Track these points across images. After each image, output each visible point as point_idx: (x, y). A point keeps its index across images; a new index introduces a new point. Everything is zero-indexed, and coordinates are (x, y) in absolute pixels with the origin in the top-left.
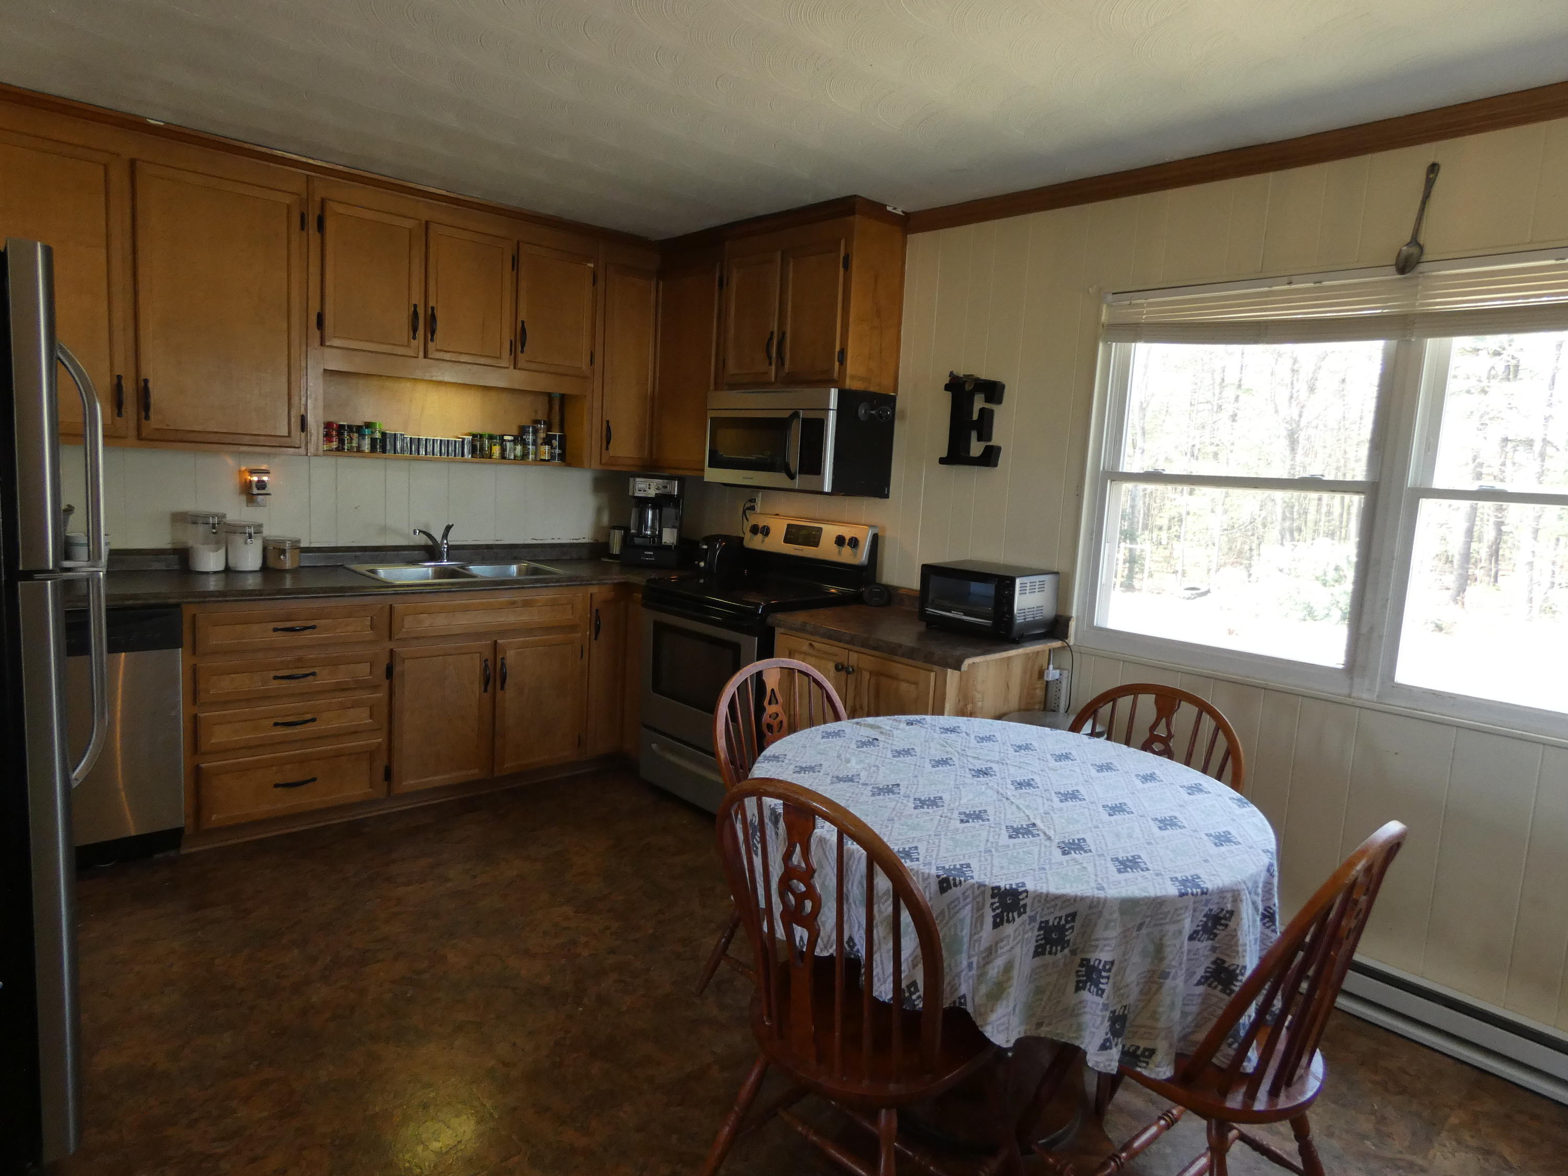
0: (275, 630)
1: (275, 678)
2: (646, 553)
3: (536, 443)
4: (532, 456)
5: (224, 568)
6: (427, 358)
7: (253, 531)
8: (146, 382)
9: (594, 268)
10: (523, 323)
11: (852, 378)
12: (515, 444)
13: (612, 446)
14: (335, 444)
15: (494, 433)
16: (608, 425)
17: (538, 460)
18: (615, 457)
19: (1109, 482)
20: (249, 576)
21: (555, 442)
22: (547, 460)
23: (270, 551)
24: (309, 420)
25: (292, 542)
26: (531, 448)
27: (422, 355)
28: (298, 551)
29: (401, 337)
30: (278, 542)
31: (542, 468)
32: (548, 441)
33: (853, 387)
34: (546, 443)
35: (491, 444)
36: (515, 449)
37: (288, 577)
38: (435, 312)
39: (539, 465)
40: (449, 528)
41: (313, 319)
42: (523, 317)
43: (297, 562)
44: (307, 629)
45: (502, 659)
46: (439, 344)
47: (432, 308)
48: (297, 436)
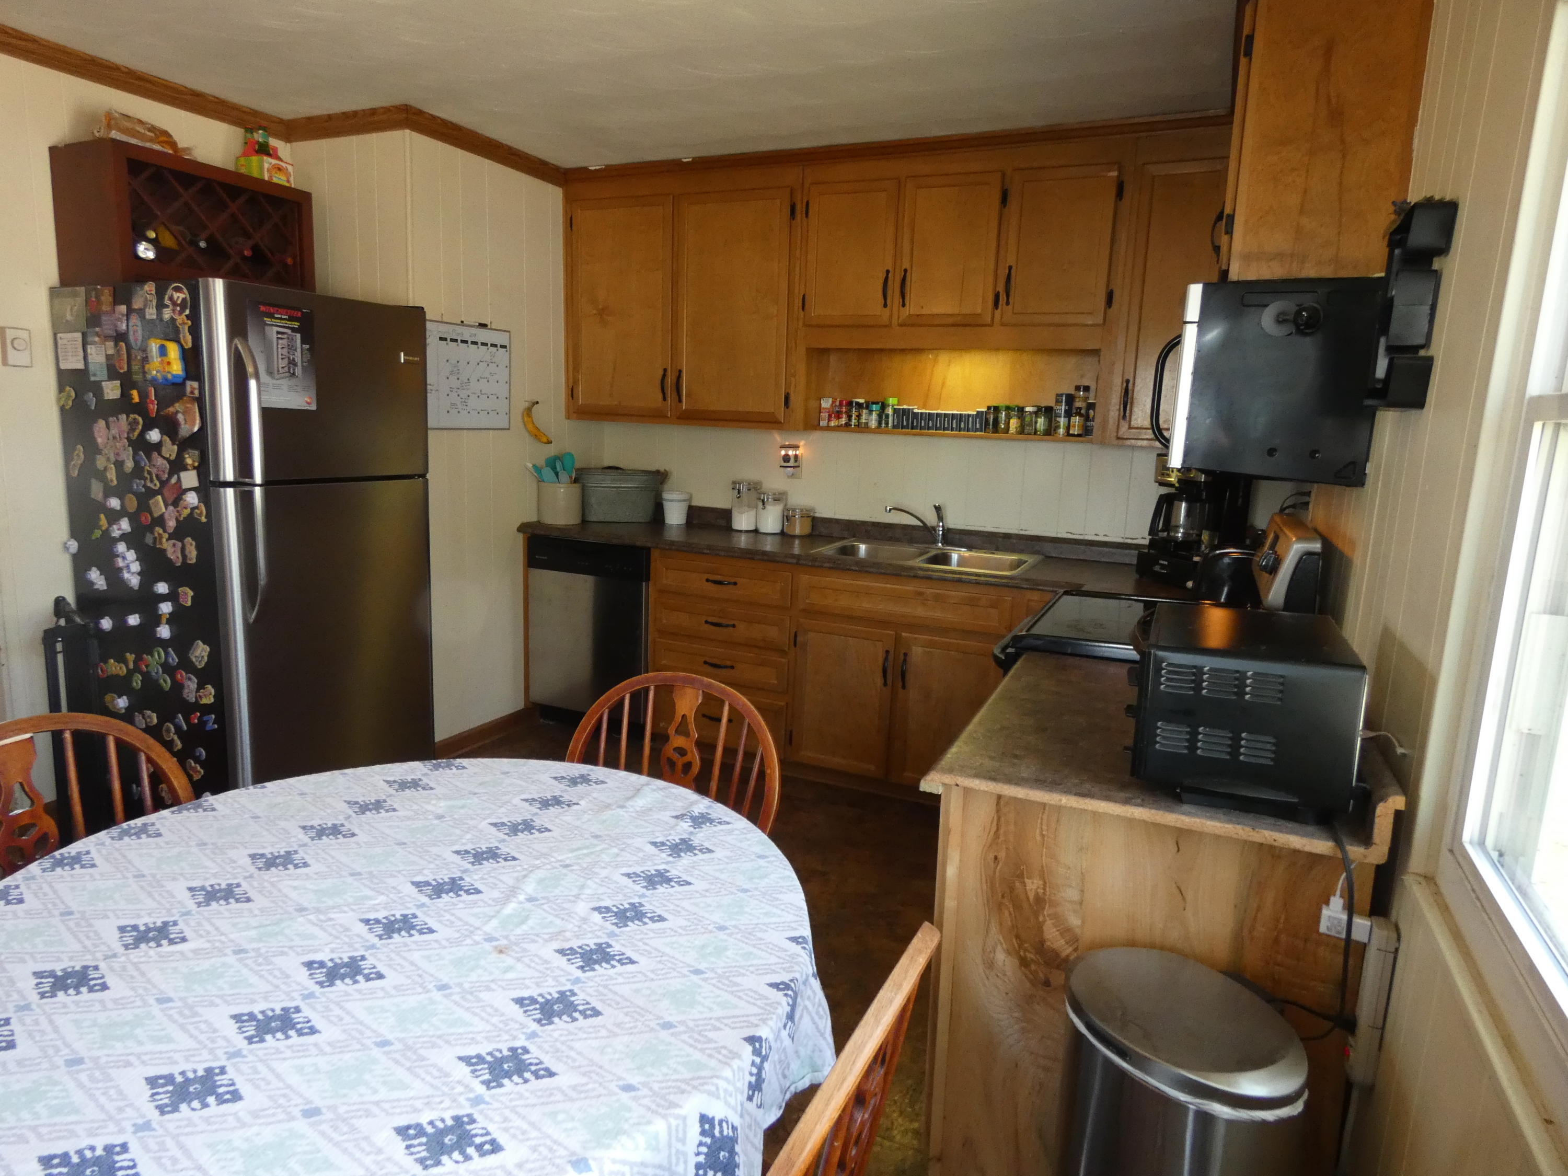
0: (708, 580)
1: (706, 622)
2: (1161, 562)
3: (1069, 414)
4: (1061, 431)
5: (752, 528)
6: (901, 325)
7: (779, 498)
8: (680, 371)
9: (1118, 177)
10: (1010, 268)
11: (1247, 258)
12: (1037, 416)
13: (1134, 413)
14: (843, 420)
15: (1013, 404)
16: (1127, 386)
17: (1068, 434)
18: (1137, 428)
19: (1538, 426)
20: (769, 538)
21: (1091, 412)
22: (1079, 435)
23: (787, 517)
24: (792, 397)
25: (802, 510)
26: (1062, 421)
27: (895, 322)
28: (810, 519)
29: (874, 307)
30: (794, 510)
31: (1089, 446)
32: (1083, 411)
33: (1251, 276)
34: (1079, 414)
35: (1008, 418)
36: (1036, 423)
37: (797, 542)
38: (908, 274)
39: (1071, 441)
40: (938, 509)
41: (798, 303)
42: (1011, 261)
43: (807, 530)
44: (729, 583)
45: (905, 655)
46: (912, 308)
47: (906, 271)
48: (781, 414)
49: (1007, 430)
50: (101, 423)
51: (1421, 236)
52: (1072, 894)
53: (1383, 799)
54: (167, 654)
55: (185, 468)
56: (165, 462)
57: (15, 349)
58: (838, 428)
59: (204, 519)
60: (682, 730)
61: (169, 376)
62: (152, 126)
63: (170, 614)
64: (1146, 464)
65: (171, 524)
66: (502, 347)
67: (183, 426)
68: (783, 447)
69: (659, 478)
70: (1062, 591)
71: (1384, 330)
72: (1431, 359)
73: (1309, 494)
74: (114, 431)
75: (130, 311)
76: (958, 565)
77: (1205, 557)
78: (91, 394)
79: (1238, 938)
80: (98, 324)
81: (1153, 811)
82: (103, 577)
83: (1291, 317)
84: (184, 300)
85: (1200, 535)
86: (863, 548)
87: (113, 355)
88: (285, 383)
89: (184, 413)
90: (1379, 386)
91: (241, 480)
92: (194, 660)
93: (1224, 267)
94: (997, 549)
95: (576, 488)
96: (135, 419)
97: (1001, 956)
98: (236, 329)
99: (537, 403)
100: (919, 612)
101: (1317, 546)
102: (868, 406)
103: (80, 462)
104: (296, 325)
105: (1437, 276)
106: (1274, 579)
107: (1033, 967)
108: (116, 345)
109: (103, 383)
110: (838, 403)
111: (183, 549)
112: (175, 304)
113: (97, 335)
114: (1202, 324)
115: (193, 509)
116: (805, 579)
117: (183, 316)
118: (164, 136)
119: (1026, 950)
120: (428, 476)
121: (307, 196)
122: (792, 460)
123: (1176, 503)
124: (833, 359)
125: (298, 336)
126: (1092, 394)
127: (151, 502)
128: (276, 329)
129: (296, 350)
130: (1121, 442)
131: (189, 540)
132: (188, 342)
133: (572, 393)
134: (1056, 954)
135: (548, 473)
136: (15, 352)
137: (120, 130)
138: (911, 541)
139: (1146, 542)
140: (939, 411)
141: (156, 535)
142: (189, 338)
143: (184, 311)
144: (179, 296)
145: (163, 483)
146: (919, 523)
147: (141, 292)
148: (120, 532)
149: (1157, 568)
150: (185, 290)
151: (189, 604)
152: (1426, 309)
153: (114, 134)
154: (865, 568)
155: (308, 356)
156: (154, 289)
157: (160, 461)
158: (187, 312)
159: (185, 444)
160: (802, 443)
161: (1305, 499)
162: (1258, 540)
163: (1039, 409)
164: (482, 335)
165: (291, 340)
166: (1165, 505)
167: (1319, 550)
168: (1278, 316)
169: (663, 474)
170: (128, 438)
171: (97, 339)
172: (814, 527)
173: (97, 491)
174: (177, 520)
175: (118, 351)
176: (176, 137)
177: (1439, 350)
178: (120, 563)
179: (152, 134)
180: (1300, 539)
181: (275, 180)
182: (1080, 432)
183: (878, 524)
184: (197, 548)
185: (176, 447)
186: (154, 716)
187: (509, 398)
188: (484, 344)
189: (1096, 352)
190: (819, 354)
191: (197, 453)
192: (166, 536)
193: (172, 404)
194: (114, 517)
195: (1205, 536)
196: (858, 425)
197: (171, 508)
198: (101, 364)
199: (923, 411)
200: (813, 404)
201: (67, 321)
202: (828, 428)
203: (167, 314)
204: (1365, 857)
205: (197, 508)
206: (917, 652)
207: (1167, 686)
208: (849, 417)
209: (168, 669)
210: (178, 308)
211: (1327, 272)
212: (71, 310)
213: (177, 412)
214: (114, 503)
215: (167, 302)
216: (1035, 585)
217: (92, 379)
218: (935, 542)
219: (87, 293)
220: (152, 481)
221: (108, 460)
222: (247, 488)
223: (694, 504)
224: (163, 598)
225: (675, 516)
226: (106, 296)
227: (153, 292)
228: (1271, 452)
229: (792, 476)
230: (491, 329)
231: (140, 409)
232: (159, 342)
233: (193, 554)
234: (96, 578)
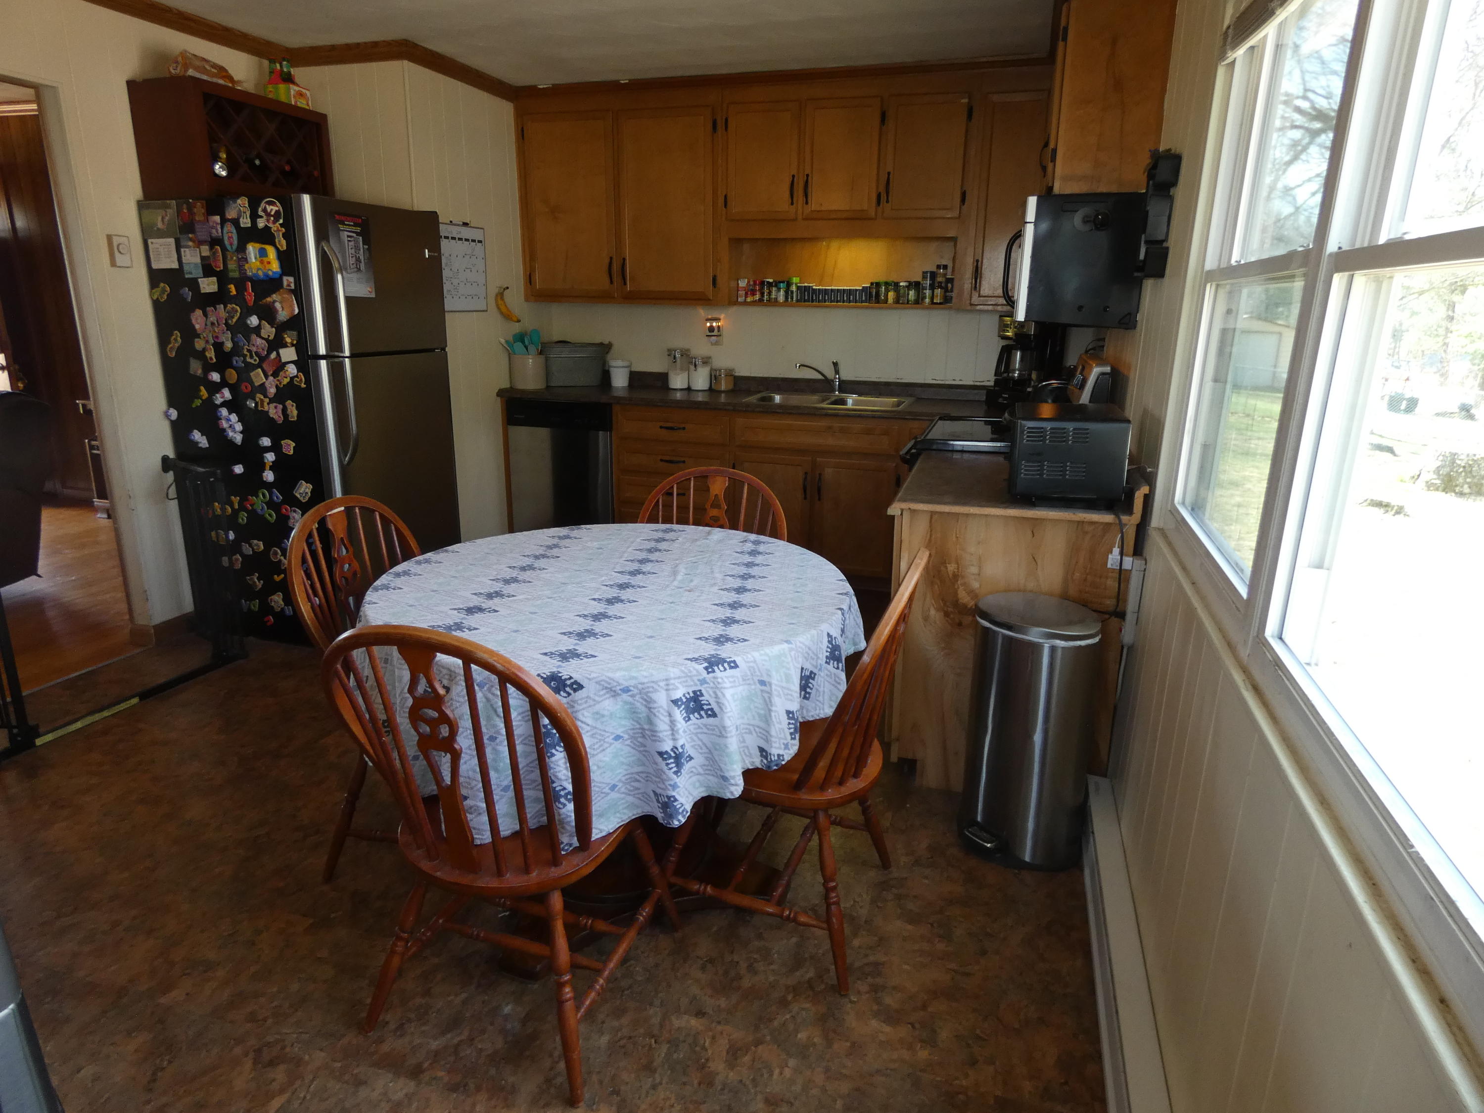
0: (661, 427)
1: (661, 460)
2: (1004, 395)
3: (932, 288)
4: (927, 300)
5: (686, 386)
6: (804, 219)
7: (706, 361)
8: (624, 259)
9: (968, 103)
10: (889, 174)
11: (1065, 179)
12: (909, 290)
13: (982, 285)
14: (757, 297)
15: (890, 280)
16: (977, 264)
17: (932, 303)
18: (985, 297)
19: (1208, 286)
20: (700, 394)
21: (950, 285)
22: (940, 304)
23: (714, 377)
24: (719, 280)
25: (726, 370)
26: (928, 292)
27: (800, 217)
28: (732, 378)
29: (781, 203)
30: (720, 371)
31: (946, 312)
32: (943, 285)
33: (1068, 191)
34: (940, 287)
35: (887, 291)
36: (908, 294)
37: (723, 395)
38: (810, 178)
39: (936, 309)
40: (835, 364)
41: (721, 200)
42: (889, 168)
43: (731, 387)
44: (679, 429)
45: (820, 475)
46: (814, 206)
47: (808, 175)
48: (710, 292)
49: (886, 301)
50: (199, 312)
51: (1163, 174)
52: (974, 570)
53: (1139, 489)
54: (271, 494)
55: (285, 346)
56: (264, 342)
57: (120, 252)
58: (754, 303)
59: (303, 386)
60: (716, 505)
61: (270, 273)
62: (214, 63)
63: (273, 462)
64: (990, 324)
65: (272, 391)
66: (480, 242)
67: (280, 312)
68: (708, 320)
69: (605, 348)
70: (938, 417)
71: (1144, 232)
72: (1167, 248)
73: (1104, 339)
74: (213, 319)
75: (224, 221)
76: (852, 405)
77: (1035, 387)
78: (187, 289)
79: (1065, 580)
80: (193, 231)
81: (1021, 511)
82: (205, 437)
83: (1092, 219)
84: (277, 212)
85: (1030, 375)
86: (777, 398)
87: (208, 257)
88: (354, 276)
89: (281, 302)
90: (1141, 264)
91: (332, 354)
92: (299, 496)
93: (1050, 185)
94: (880, 395)
95: (541, 359)
96: (233, 308)
97: (933, 612)
98: (321, 236)
99: (508, 288)
100: (830, 441)
101: (1108, 369)
102: (776, 284)
103: (177, 345)
104: (358, 229)
105: (1171, 199)
106: (1082, 393)
107: (952, 616)
108: (211, 248)
109: (199, 280)
110: (752, 283)
111: (284, 410)
112: (268, 215)
113: (191, 240)
114: (1036, 223)
115: (292, 378)
116: (740, 421)
117: (277, 224)
118: (222, 71)
119: (948, 607)
120: (447, 349)
121: (324, 117)
122: (716, 330)
123: (1013, 351)
124: (746, 247)
125: (361, 238)
126: (950, 270)
127: (252, 374)
128: (346, 233)
129: (360, 250)
130: (973, 307)
131: (289, 403)
132: (283, 244)
133: (529, 279)
134: (965, 606)
135: (519, 346)
136: (120, 255)
137: (196, 69)
138: (814, 391)
139: (992, 383)
140: (833, 288)
141: (257, 400)
142: (284, 242)
143: (278, 221)
144: (272, 209)
145: (262, 359)
146: (820, 377)
147: (234, 205)
148: (222, 400)
149: (1000, 400)
150: (278, 204)
151: (292, 452)
152: (1165, 219)
153: (191, 72)
154: (784, 410)
155: (367, 255)
156: (247, 202)
157: (259, 341)
158: (281, 221)
159: (282, 328)
160: (722, 316)
161: (1101, 343)
162: (1072, 373)
163: (910, 283)
164: (466, 233)
165: (356, 242)
166: (1005, 354)
167: (1109, 371)
168: (1084, 218)
169: (607, 345)
170: (226, 324)
171: (190, 243)
172: (735, 384)
173: (196, 367)
174: (277, 386)
175: (214, 254)
176: (232, 72)
177: (1171, 243)
178: (225, 424)
179: (215, 71)
180: (1098, 365)
181: (299, 104)
182: (942, 301)
183: (786, 379)
184: (297, 408)
185: (274, 329)
186: (261, 544)
187: (485, 285)
188: (467, 240)
189: (954, 240)
190: (736, 242)
191: (295, 333)
192: (267, 400)
193: (269, 295)
194: (215, 388)
195: (1034, 376)
196: (769, 300)
197: (271, 378)
198: (196, 264)
199: (820, 287)
200: (733, 284)
201: (158, 229)
202: (745, 303)
203: (261, 223)
204: (1129, 521)
205: (297, 376)
206: (829, 473)
207: (1028, 441)
208: (762, 294)
209: (271, 504)
210: (272, 218)
211: (1114, 189)
212: (163, 219)
213: (274, 302)
214: (215, 377)
215: (260, 213)
216: (914, 416)
217: (187, 276)
218: (833, 391)
219: (179, 206)
220: (251, 357)
221: (207, 342)
222: (336, 360)
223: (633, 370)
224: (267, 449)
225: (620, 380)
226: (199, 210)
227: (247, 205)
228: (1080, 308)
229: (716, 343)
230: (471, 227)
231: (239, 299)
232: (258, 246)
233: (293, 412)
234: (200, 439)
